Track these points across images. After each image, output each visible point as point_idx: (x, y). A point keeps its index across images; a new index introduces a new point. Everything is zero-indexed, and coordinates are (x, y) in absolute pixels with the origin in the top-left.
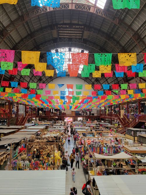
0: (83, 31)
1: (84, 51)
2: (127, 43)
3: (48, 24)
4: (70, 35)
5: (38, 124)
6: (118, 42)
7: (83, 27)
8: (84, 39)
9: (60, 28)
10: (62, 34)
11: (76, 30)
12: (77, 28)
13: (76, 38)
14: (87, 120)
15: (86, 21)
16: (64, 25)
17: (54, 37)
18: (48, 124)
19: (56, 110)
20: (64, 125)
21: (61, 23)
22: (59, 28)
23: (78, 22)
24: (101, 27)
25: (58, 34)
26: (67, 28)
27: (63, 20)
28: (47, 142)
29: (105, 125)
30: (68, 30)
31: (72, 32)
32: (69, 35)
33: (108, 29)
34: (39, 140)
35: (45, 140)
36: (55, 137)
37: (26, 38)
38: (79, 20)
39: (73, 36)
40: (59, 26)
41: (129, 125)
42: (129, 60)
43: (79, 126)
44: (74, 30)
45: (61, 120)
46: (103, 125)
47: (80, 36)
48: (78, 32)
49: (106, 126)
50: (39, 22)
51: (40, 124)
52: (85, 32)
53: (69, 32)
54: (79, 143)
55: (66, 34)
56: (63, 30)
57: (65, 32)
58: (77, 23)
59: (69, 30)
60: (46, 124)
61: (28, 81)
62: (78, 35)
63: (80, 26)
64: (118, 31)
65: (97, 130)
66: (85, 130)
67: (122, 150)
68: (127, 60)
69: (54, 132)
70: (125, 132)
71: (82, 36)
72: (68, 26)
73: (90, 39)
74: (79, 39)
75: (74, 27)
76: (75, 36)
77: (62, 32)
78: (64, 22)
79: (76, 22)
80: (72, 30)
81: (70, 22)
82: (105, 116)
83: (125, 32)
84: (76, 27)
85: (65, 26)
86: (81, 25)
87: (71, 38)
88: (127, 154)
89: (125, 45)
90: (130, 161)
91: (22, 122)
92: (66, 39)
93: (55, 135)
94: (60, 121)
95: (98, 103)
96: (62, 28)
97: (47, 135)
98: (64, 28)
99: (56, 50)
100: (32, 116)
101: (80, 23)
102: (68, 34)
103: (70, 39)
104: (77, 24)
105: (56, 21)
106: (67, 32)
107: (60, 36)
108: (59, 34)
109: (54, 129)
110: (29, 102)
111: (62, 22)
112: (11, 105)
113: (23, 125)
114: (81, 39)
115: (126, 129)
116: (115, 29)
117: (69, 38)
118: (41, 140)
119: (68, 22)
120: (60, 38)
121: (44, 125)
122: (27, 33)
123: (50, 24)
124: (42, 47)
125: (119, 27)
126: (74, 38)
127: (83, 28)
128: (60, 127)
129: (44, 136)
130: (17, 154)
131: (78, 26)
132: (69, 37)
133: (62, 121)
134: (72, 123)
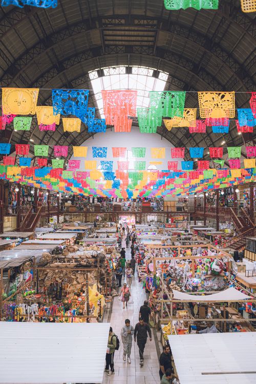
0: (156, 32)
1: (159, 72)
2: (249, 56)
3: (81, 17)
4: (128, 38)
5: (63, 230)
6: (230, 55)
7: (155, 22)
8: (157, 47)
9: (106, 24)
10: (111, 38)
11: (140, 29)
12: (143, 25)
13: (142, 46)
14: (168, 222)
15: (161, 10)
16: (115, 19)
17: (94, 43)
18: (84, 230)
19: (100, 199)
20: (117, 231)
21: (109, 14)
22: (104, 24)
23: (145, 12)
24: (193, 23)
25: (103, 38)
26: (122, 25)
27: (113, 9)
28: (76, 266)
29: (205, 231)
30: (123, 28)
31: (132, 33)
32: (126, 38)
33: (209, 28)
34: (60, 263)
35: (73, 263)
36: (93, 257)
37: (34, 47)
38: (148, 8)
39: (136, 41)
40: (103, 21)
41: (253, 230)
42: (219, 105)
43: (149, 233)
44: (136, 28)
45: (111, 220)
46: (200, 231)
47: (150, 41)
48: (146, 33)
49: (207, 233)
50: (62, 14)
51: (66, 230)
52: (160, 32)
53: (127, 33)
54: (144, 270)
55: (120, 38)
56: (114, 28)
57: (118, 33)
58: (144, 14)
59: (127, 28)
60: (78, 230)
61: (41, 138)
62: (146, 39)
63: (149, 21)
64: (231, 31)
65: (186, 241)
66: (160, 243)
67: (232, 283)
68: (216, 106)
69: (94, 245)
70: (243, 246)
71: (154, 42)
72: (123, 21)
73: (171, 47)
74: (149, 47)
75: (136, 22)
76: (139, 41)
77: (110, 33)
78: (116, 13)
79: (140, 12)
80: (133, 28)
81: (128, 13)
82: (205, 212)
83: (245, 34)
84: (142, 22)
85: (117, 21)
86: (152, 19)
87: (131, 47)
88: (239, 292)
89: (246, 60)
90: (243, 305)
91: (28, 225)
92: (121, 47)
93: (95, 253)
94: (109, 223)
95: (187, 185)
96: (112, 24)
97: (78, 252)
98: (115, 25)
99: (98, 71)
100: (51, 212)
101: (149, 14)
102: (123, 38)
103: (129, 49)
104: (142, 15)
105: (97, 10)
106: (123, 33)
107: (107, 43)
108: (105, 37)
109: (95, 239)
110: (41, 183)
111: (111, 13)
112: (6, 189)
113: (31, 230)
114: (152, 47)
115: (247, 240)
116: (224, 26)
117: (126, 46)
118: (64, 262)
119: (124, 11)
120: (108, 46)
121: (75, 230)
122: (37, 38)
123: (86, 17)
124: (68, 66)
125: (231, 23)
126: (137, 46)
127: (155, 25)
128: (108, 237)
129: (70, 255)
130: (14, 290)
131: (145, 21)
132: (127, 43)
133: (113, 223)
134: (134, 226)
